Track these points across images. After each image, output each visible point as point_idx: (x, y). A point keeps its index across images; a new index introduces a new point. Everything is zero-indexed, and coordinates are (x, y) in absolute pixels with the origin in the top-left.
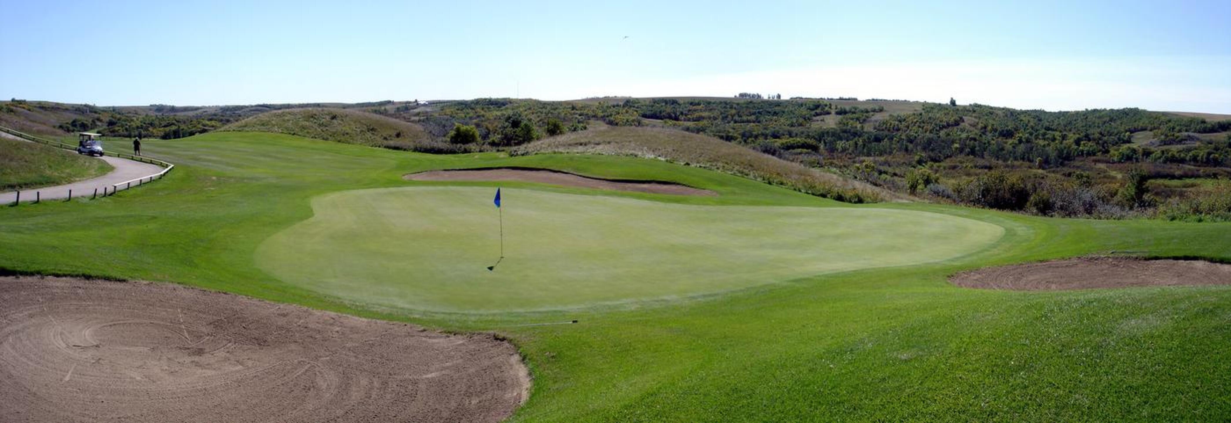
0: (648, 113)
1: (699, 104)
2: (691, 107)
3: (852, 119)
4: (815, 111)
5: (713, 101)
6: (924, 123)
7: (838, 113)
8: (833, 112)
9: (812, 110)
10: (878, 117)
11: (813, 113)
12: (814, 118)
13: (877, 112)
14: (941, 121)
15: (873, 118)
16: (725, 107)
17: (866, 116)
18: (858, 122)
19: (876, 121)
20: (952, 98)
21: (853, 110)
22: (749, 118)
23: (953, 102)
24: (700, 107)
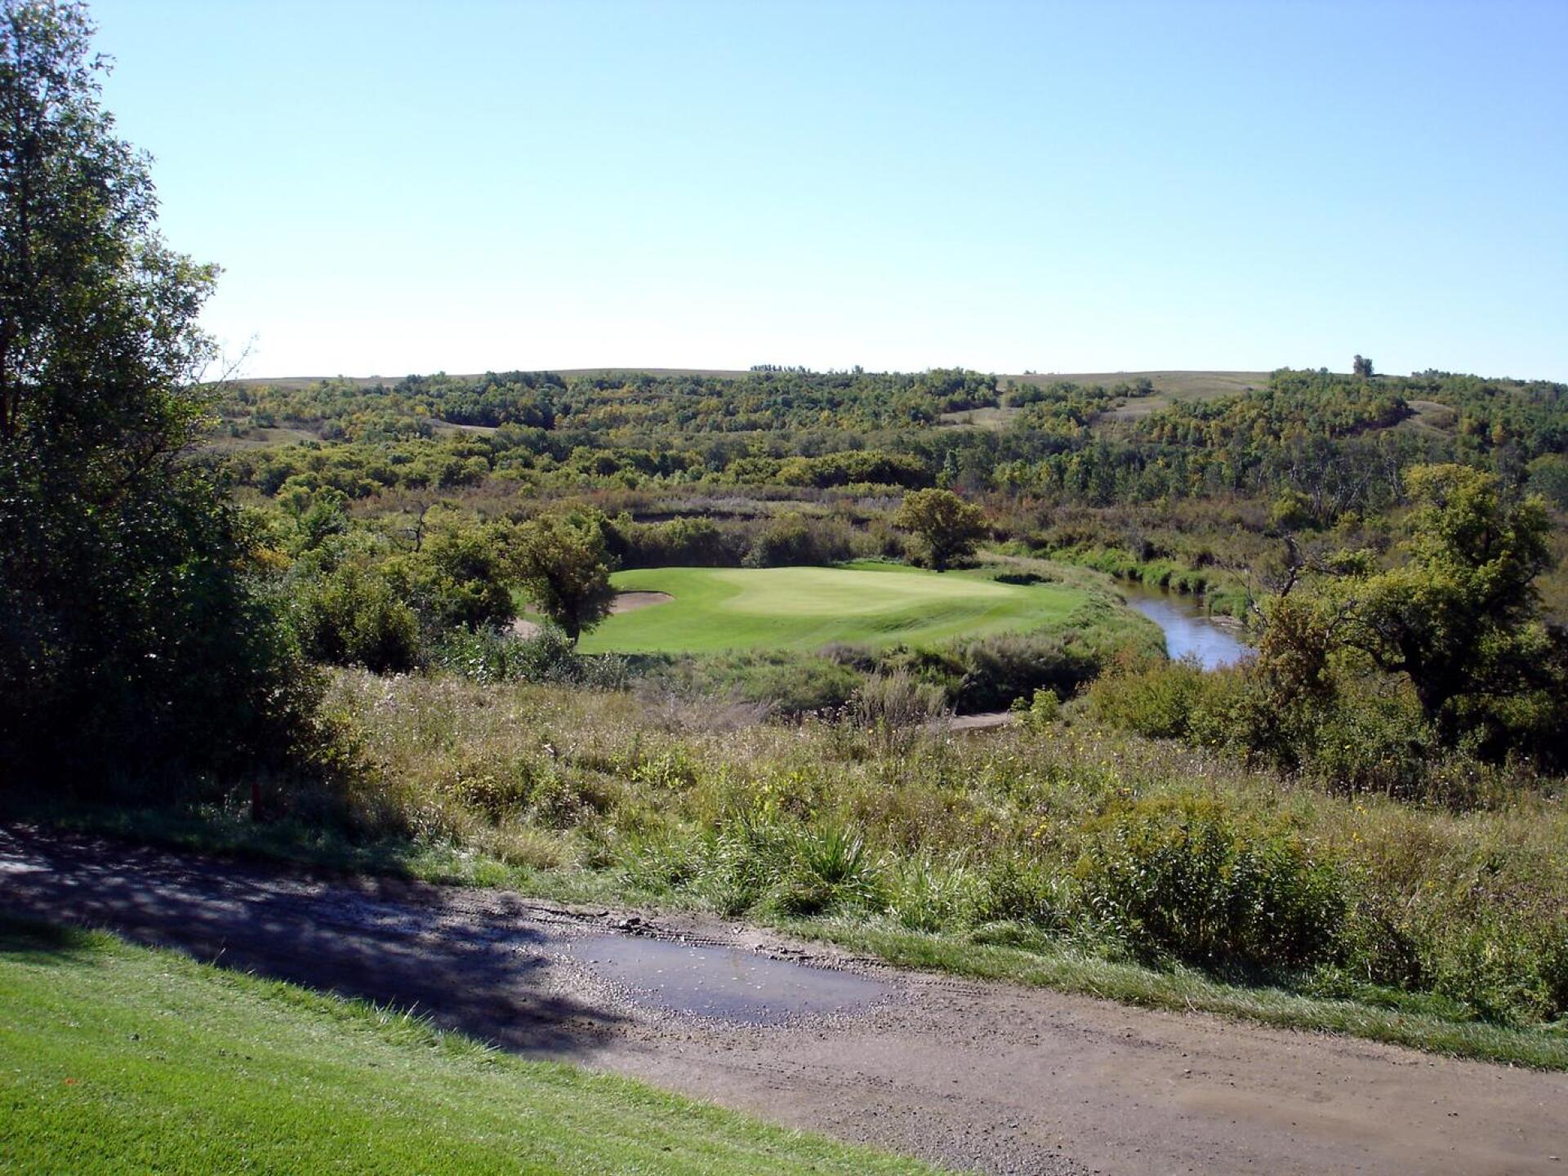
0: (467, 409)
1: (618, 385)
2: (597, 393)
3: (1056, 414)
4: (950, 396)
5: (659, 377)
6: (1280, 419)
7: (1016, 403)
8: (1002, 400)
9: (944, 393)
10: (1138, 408)
11: (943, 401)
12: (944, 417)
13: (1133, 396)
14: (1336, 415)
15: (1122, 413)
16: (694, 392)
17: (1098, 407)
18: (1073, 422)
19: (1130, 420)
20: (1358, 357)
21: (1062, 392)
22: (754, 417)
23: (1364, 366)
24: (620, 393)
